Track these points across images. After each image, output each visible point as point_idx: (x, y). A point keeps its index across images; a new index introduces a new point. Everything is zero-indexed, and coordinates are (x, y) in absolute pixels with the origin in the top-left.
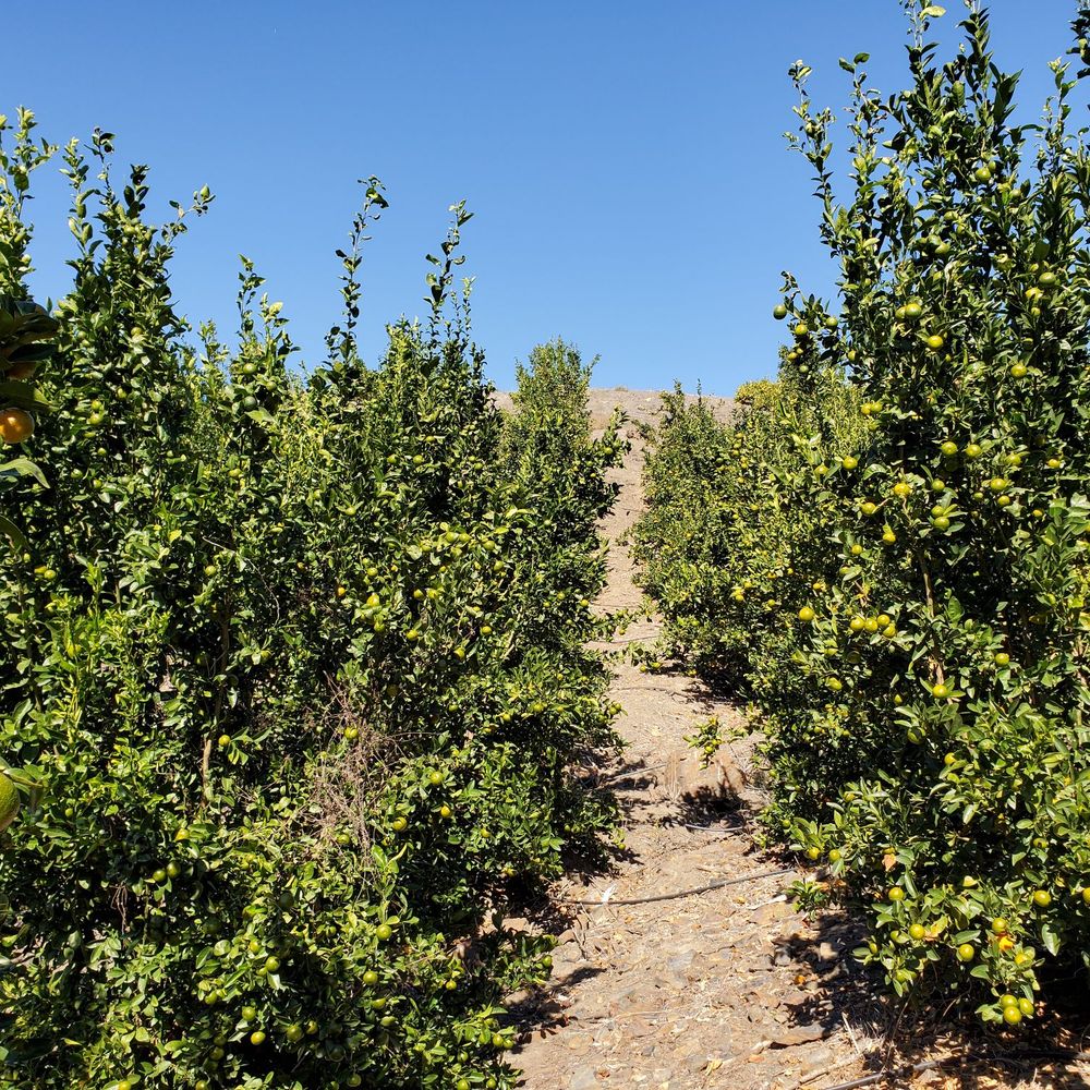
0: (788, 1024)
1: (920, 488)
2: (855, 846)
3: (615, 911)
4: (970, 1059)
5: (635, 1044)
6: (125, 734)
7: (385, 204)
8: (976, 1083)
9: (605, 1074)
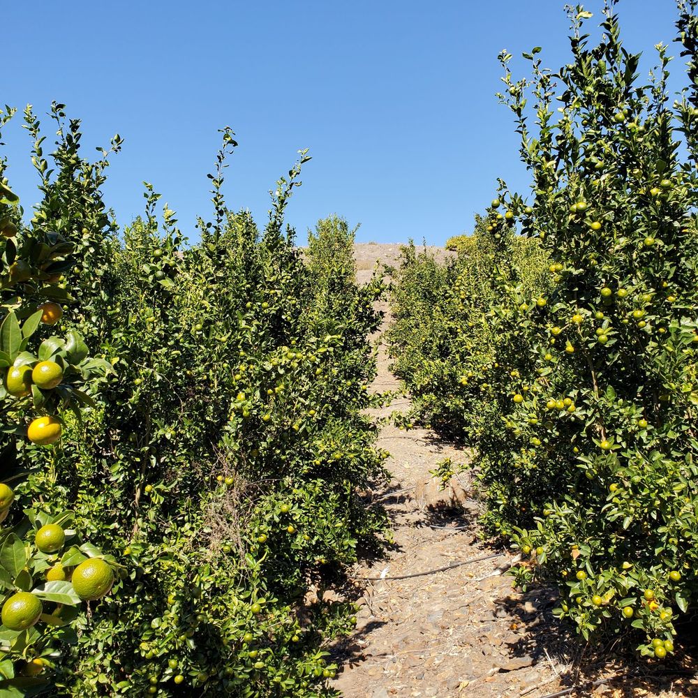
0: (509, 656)
1: (588, 317)
2: (552, 545)
3: (390, 584)
4: (629, 677)
5: (411, 671)
6: (84, 488)
7: (235, 144)
8: (634, 693)
9: (393, 692)
